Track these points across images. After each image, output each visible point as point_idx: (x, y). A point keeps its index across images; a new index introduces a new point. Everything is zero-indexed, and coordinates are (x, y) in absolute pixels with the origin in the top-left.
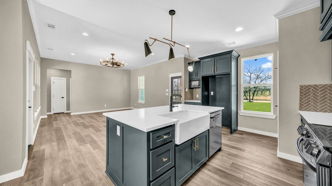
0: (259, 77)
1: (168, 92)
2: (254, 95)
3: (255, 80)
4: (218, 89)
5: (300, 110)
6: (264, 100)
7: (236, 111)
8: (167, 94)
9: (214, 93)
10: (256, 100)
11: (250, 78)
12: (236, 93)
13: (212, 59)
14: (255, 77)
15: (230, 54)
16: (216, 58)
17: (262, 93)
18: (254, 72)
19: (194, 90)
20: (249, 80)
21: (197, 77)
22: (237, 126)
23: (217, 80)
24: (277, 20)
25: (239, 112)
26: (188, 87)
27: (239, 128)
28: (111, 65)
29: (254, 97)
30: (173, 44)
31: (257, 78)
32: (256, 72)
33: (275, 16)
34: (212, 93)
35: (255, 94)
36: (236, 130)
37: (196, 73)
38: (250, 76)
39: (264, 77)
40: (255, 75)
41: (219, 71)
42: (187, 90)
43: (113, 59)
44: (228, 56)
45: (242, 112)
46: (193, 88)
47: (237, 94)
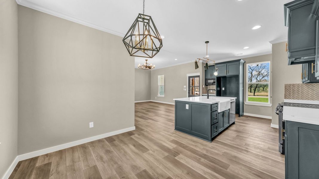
0: (260, 73)
1: (186, 88)
2: (255, 91)
3: (257, 76)
4: (228, 86)
5: (285, 98)
6: (266, 96)
7: (242, 102)
8: (185, 90)
9: (225, 89)
10: (258, 96)
11: (252, 74)
12: (242, 88)
13: (225, 64)
14: (256, 73)
15: (239, 62)
16: (228, 64)
17: (263, 89)
18: (256, 69)
19: (208, 86)
20: (251, 76)
21: (212, 77)
22: (243, 112)
23: (227, 79)
24: (271, 45)
25: (244, 102)
26: (204, 84)
27: (245, 114)
28: (145, 68)
29: (255, 94)
30: (207, 60)
31: (259, 74)
32: (257, 68)
33: (270, 42)
34: (223, 89)
35: (257, 90)
36: (243, 115)
37: (211, 74)
38: (252, 73)
39: (266, 74)
40: (257, 71)
41: (230, 73)
42: (204, 86)
43: (146, 63)
44: (237, 63)
45: (247, 102)
46: (207, 85)
47: (243, 90)
